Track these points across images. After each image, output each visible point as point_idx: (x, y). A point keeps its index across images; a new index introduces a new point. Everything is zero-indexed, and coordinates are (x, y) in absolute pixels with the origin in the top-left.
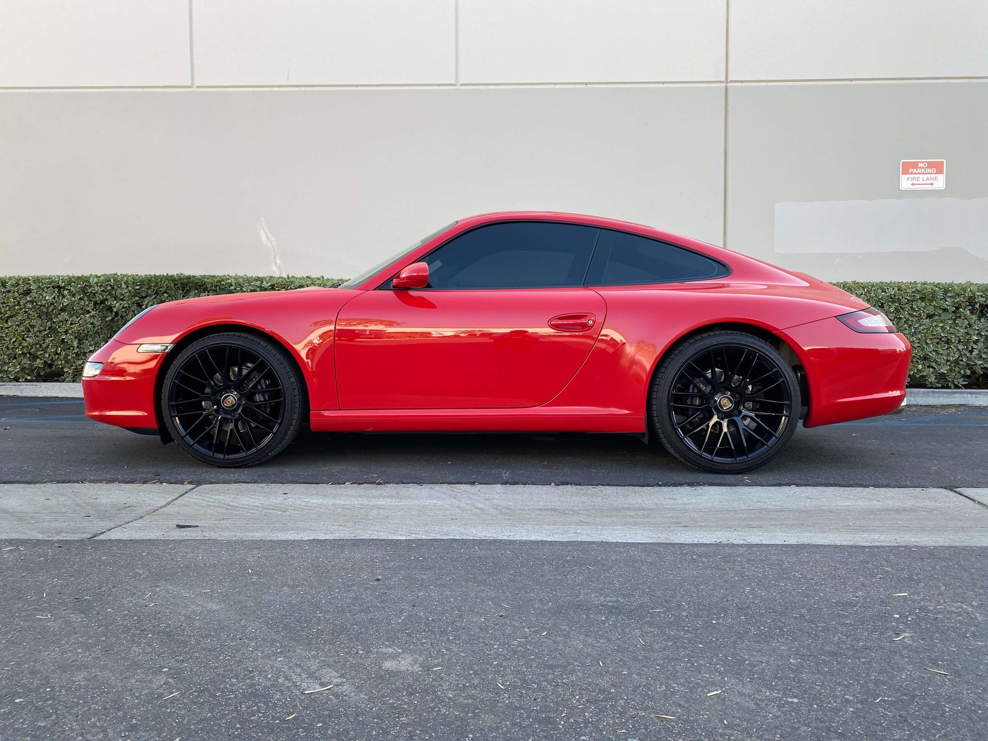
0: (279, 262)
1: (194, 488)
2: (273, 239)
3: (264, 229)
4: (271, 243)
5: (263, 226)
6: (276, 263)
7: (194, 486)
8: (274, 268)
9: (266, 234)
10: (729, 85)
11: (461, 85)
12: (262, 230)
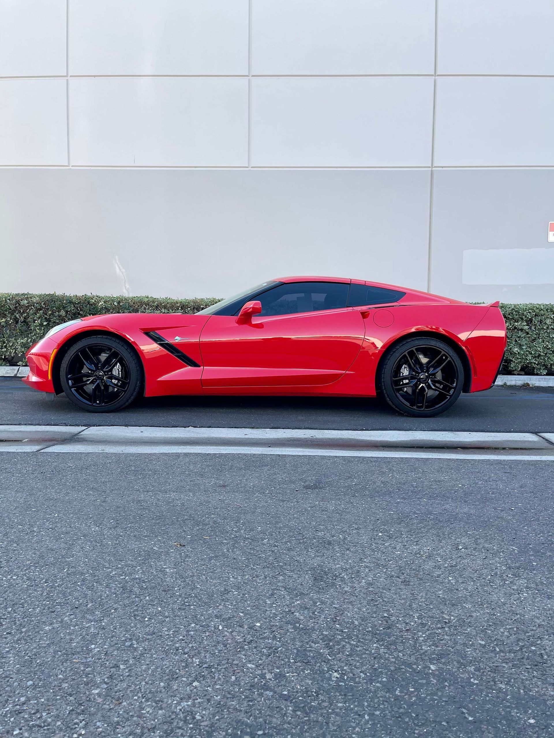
0: (128, 286)
1: (86, 429)
2: (124, 270)
3: (117, 264)
4: (123, 273)
5: (117, 262)
6: (126, 287)
7: (87, 427)
8: (125, 291)
9: (119, 268)
10: (433, 169)
11: (252, 167)
12: (116, 265)
